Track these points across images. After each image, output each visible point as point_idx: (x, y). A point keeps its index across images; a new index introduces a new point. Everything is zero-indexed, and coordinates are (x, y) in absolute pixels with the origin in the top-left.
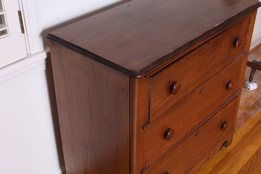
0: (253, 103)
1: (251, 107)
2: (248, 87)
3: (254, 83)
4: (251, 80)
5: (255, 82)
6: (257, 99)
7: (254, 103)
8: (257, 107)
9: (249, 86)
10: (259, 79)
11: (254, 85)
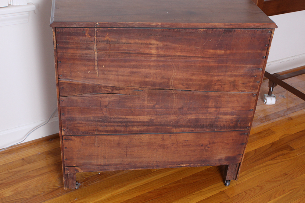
0: (262, 116)
1: (259, 119)
2: (265, 101)
3: (272, 98)
4: (270, 94)
5: (275, 97)
6: (270, 114)
7: (264, 116)
8: (264, 120)
9: (266, 99)
10: (284, 97)
11: (272, 99)
